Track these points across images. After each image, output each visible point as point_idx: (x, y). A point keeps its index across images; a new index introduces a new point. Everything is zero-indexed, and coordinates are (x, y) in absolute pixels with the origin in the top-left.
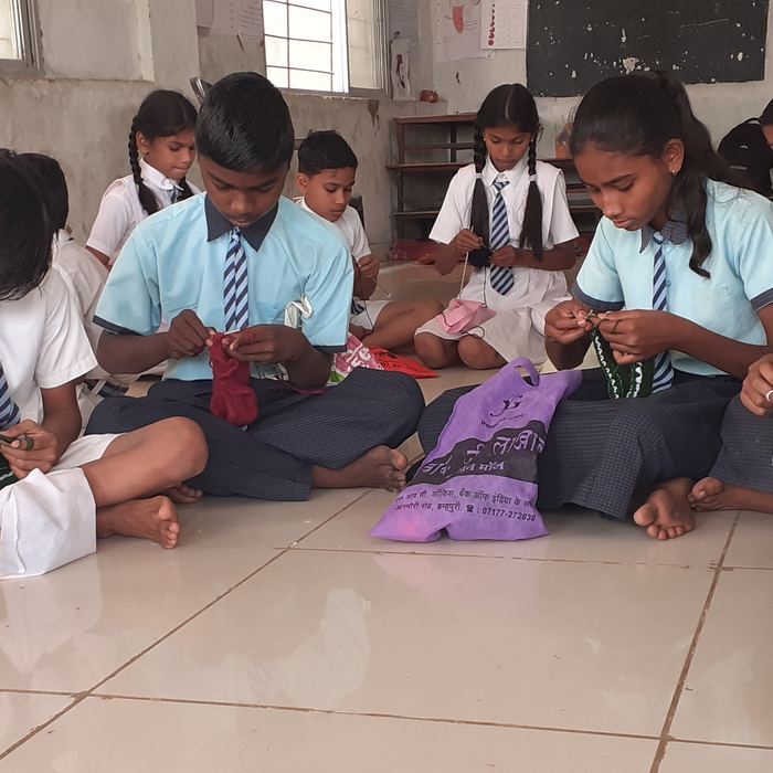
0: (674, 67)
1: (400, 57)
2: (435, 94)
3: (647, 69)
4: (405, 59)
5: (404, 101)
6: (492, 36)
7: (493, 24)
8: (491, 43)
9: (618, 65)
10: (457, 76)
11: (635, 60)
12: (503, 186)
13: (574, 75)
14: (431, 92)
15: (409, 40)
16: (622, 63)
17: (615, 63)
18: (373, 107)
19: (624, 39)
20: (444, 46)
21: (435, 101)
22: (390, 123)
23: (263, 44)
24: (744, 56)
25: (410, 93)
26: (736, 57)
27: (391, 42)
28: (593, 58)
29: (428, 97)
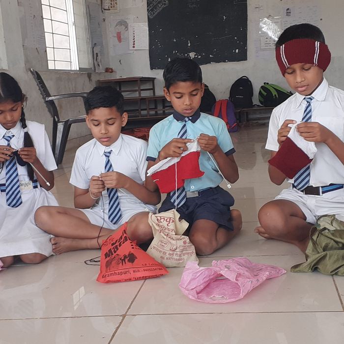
0: (211, 56)
1: (97, 54)
2: (112, 69)
3: (199, 57)
4: (99, 55)
5: (100, 73)
6: (134, 44)
7: (134, 39)
8: (134, 47)
9: (188, 55)
10: (120, 61)
11: (194, 53)
12: (11, 138)
13: (169, 60)
14: (110, 68)
15: (100, 46)
16: (189, 55)
17: (186, 55)
18: (89, 76)
19: (189, 45)
20: (113, 48)
21: (112, 72)
22: (96, 81)
23: (46, 51)
24: (239, 51)
25: (101, 69)
26: (235, 51)
27: (93, 48)
28: (177, 53)
29: (109, 70)
